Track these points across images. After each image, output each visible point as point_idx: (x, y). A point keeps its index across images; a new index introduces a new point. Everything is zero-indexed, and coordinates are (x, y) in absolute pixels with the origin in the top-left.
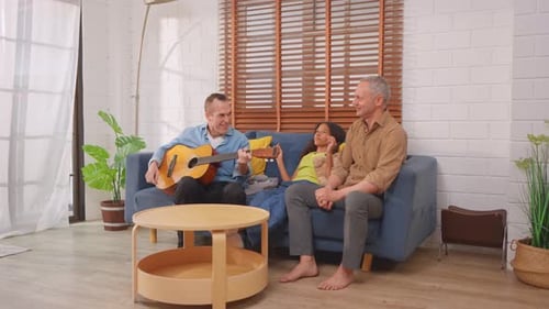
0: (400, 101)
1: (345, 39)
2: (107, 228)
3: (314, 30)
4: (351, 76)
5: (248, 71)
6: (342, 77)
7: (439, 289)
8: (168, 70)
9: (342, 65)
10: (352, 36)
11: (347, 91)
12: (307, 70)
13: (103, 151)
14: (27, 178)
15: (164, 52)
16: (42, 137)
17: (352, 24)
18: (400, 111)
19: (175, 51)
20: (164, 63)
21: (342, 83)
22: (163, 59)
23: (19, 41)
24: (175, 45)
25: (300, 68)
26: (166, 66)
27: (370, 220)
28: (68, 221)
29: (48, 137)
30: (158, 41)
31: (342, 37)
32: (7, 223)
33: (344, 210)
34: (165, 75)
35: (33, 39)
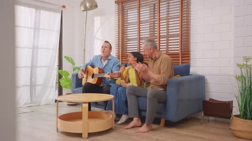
0: (189, 49)
1: (167, 22)
2: (68, 105)
3: (154, 18)
4: (170, 39)
5: (128, 38)
6: (166, 39)
7: (189, 136)
8: (97, 38)
9: (166, 34)
10: (170, 20)
11: (168, 45)
12: (152, 36)
13: (67, 72)
14: (38, 83)
15: (95, 31)
16: (44, 67)
17: (170, 15)
18: (189, 54)
19: (100, 30)
20: (95, 35)
21: (165, 42)
22: (95, 34)
23: (35, 28)
24: (100, 28)
25: (148, 36)
26: (96, 37)
27: (159, 102)
28: (54, 101)
29: (46, 67)
30: (93, 26)
31: (165, 21)
32: (29, 101)
33: (147, 97)
34: (95, 40)
35: (41, 27)
